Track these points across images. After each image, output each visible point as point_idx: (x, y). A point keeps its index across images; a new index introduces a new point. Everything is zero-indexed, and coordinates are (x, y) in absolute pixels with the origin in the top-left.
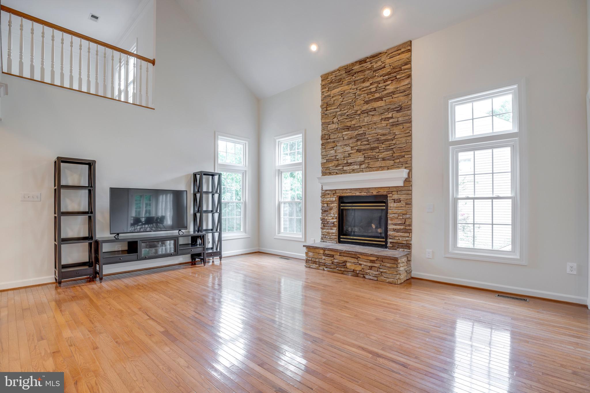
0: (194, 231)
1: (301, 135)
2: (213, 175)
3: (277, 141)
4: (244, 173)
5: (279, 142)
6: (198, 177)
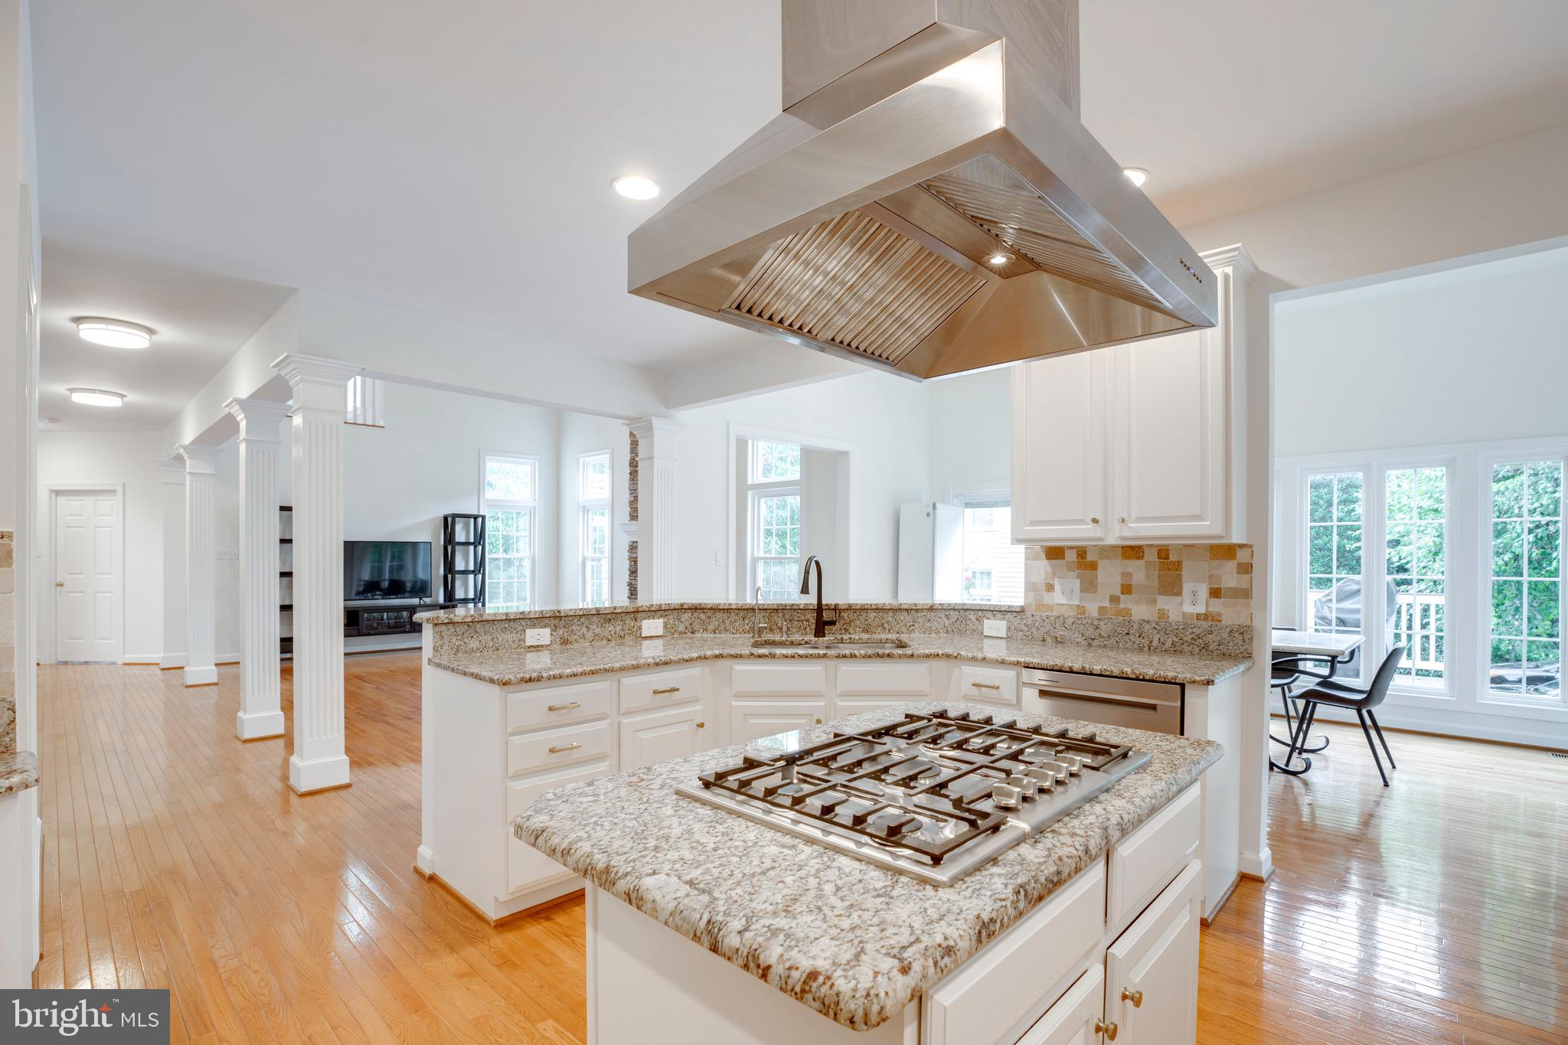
0: (445, 601)
1: (608, 455)
2: (475, 518)
3: (581, 460)
4: (532, 512)
5: (584, 462)
6: (450, 519)
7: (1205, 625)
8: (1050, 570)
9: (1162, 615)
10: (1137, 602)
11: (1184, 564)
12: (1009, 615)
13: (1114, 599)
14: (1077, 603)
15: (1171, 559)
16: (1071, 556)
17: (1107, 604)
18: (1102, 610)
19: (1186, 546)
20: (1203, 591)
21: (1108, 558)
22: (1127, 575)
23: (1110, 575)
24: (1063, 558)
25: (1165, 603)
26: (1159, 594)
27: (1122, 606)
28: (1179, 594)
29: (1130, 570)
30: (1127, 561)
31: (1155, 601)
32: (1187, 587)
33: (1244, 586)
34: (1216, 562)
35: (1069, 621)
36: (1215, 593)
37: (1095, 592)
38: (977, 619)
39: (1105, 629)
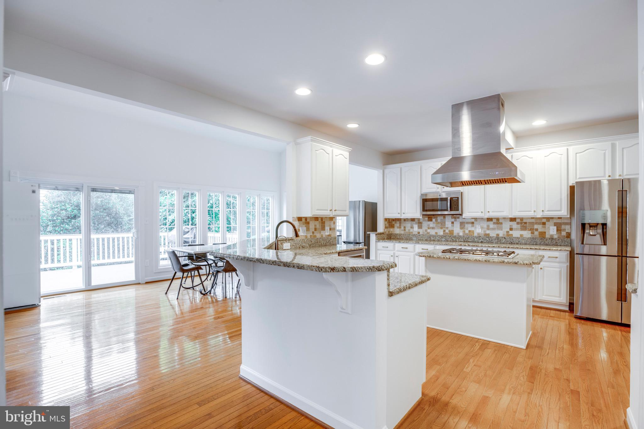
7: (330, 237)
8: (299, 225)
9: (322, 236)
10: (318, 233)
11: (325, 222)
12: (291, 241)
13: (313, 233)
14: (306, 235)
15: (323, 221)
16: (304, 220)
17: (312, 234)
18: (311, 236)
19: (326, 217)
20: (329, 229)
21: (312, 221)
22: (315, 225)
23: (312, 225)
24: (302, 221)
25: (322, 232)
26: (322, 230)
27: (315, 234)
28: (325, 230)
29: (316, 224)
30: (315, 221)
31: (320, 233)
32: (326, 228)
33: (334, 227)
34: (330, 221)
35: (305, 240)
36: (330, 229)
37: (309, 231)
38: (281, 244)
39: (313, 241)
